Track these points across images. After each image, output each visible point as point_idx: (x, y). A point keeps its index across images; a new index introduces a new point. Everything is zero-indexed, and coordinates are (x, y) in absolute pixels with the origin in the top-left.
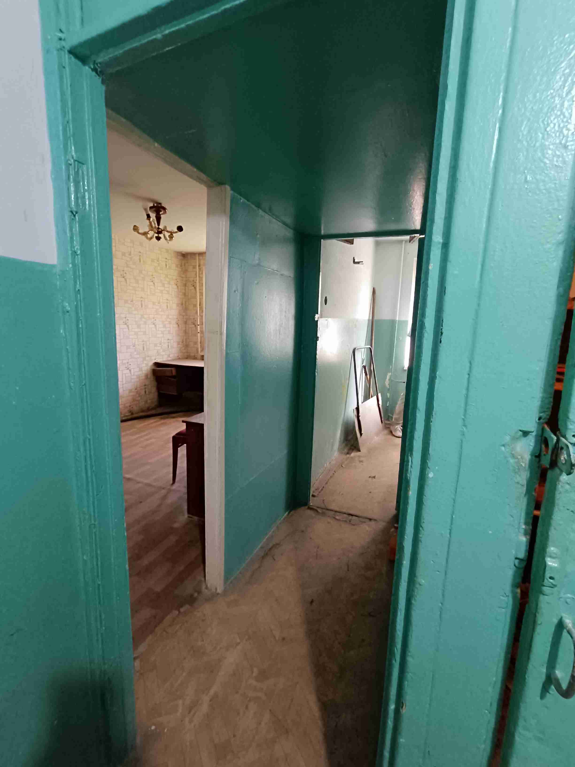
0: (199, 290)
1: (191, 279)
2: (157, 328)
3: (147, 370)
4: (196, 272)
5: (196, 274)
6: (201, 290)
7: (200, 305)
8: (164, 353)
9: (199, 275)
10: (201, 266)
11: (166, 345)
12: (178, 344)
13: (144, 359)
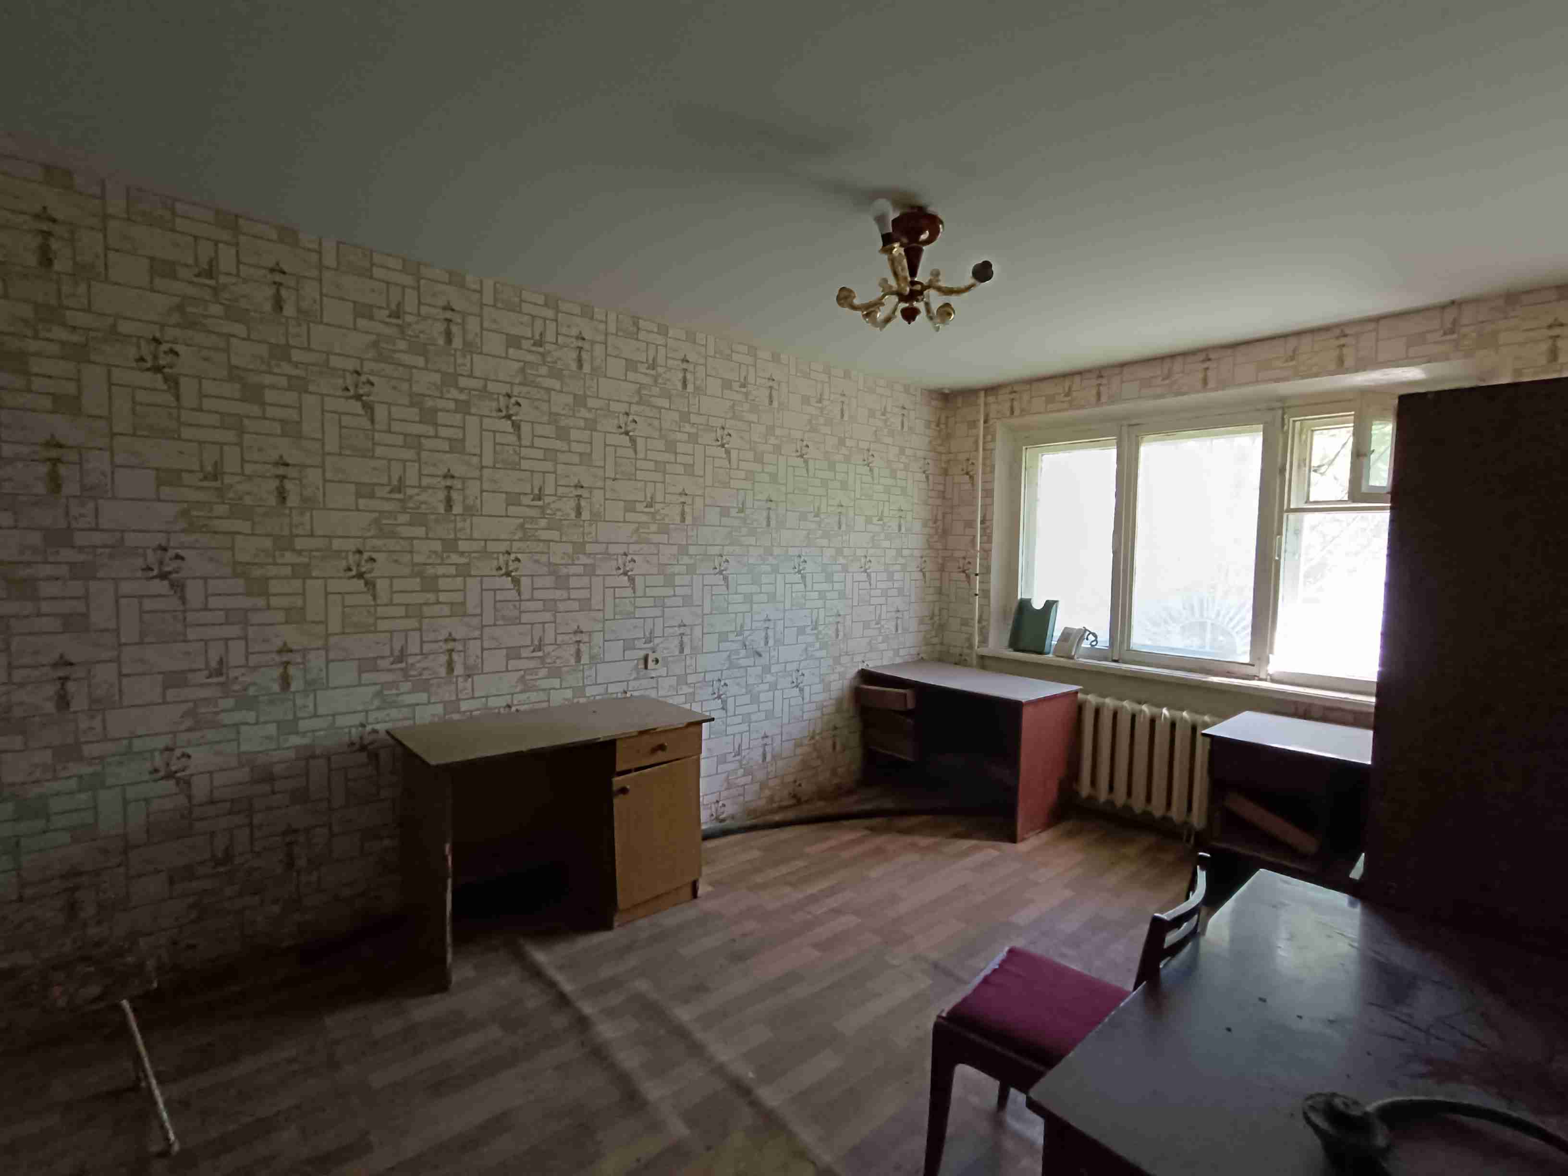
0: (984, 482)
1: (962, 457)
2: (873, 582)
3: (842, 689)
4: (977, 436)
5: (976, 442)
6: (988, 482)
7: (982, 522)
8: (883, 646)
9: (984, 443)
10: (991, 422)
11: (891, 626)
12: (921, 622)
13: (837, 660)
